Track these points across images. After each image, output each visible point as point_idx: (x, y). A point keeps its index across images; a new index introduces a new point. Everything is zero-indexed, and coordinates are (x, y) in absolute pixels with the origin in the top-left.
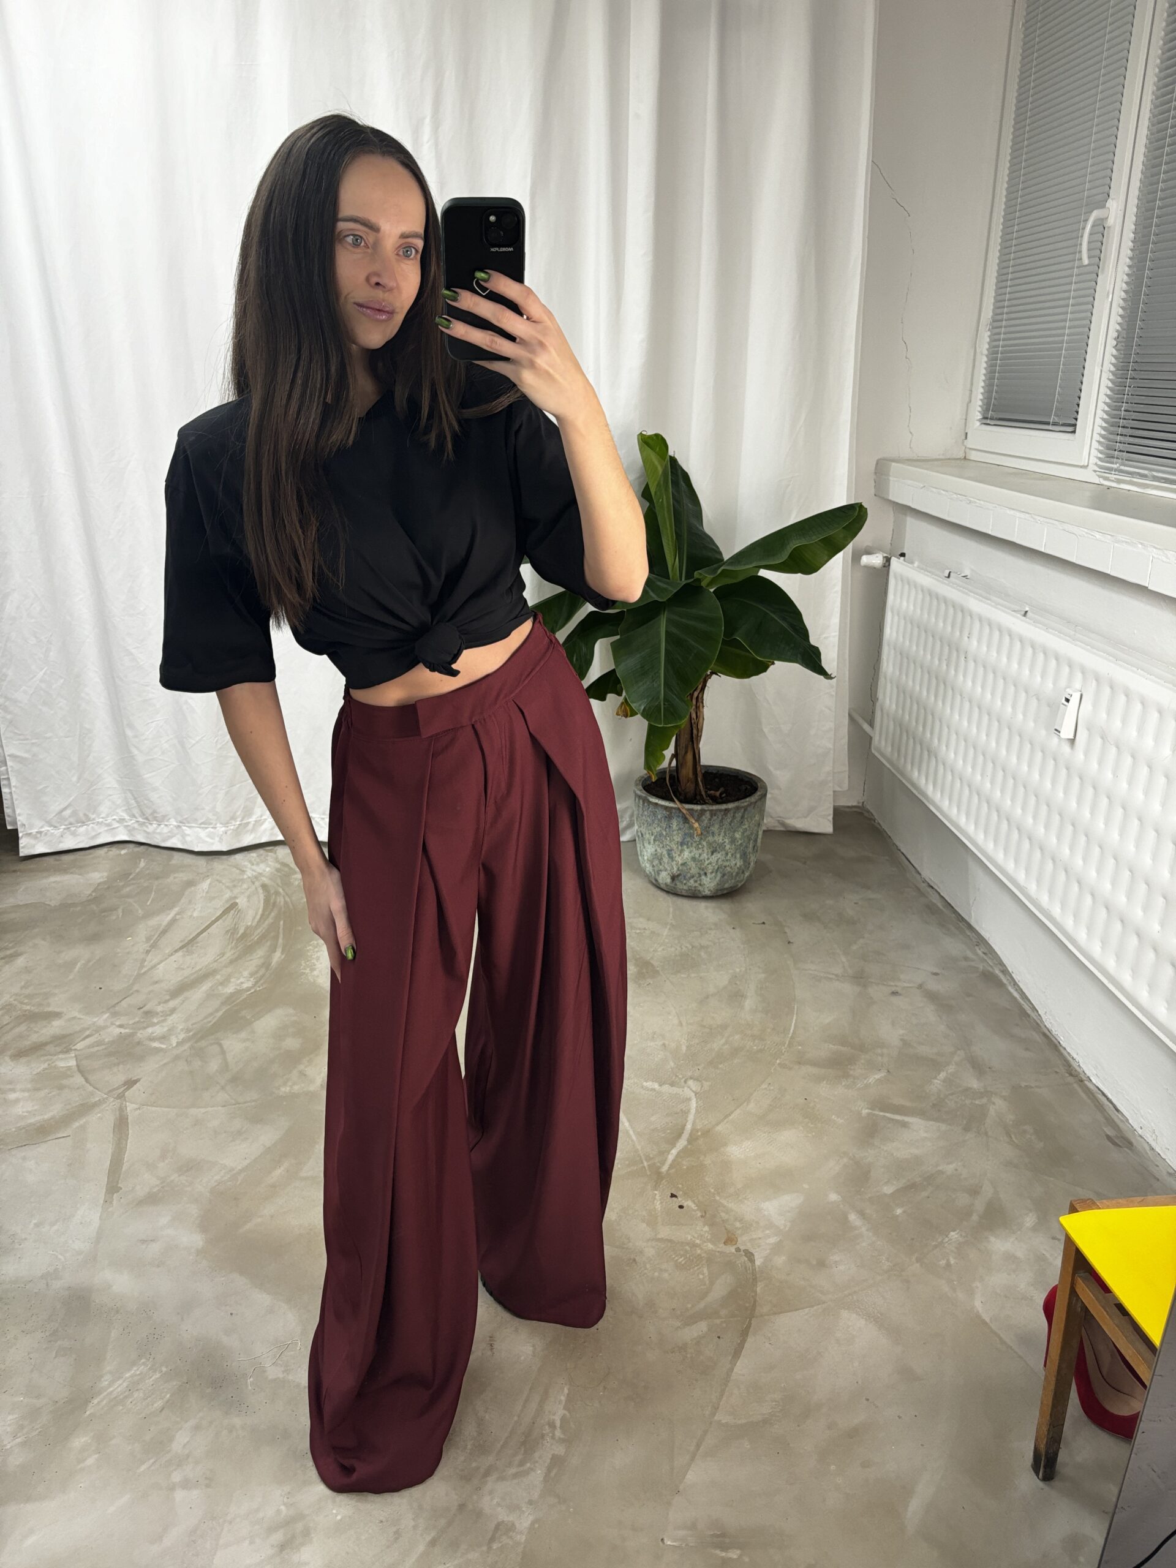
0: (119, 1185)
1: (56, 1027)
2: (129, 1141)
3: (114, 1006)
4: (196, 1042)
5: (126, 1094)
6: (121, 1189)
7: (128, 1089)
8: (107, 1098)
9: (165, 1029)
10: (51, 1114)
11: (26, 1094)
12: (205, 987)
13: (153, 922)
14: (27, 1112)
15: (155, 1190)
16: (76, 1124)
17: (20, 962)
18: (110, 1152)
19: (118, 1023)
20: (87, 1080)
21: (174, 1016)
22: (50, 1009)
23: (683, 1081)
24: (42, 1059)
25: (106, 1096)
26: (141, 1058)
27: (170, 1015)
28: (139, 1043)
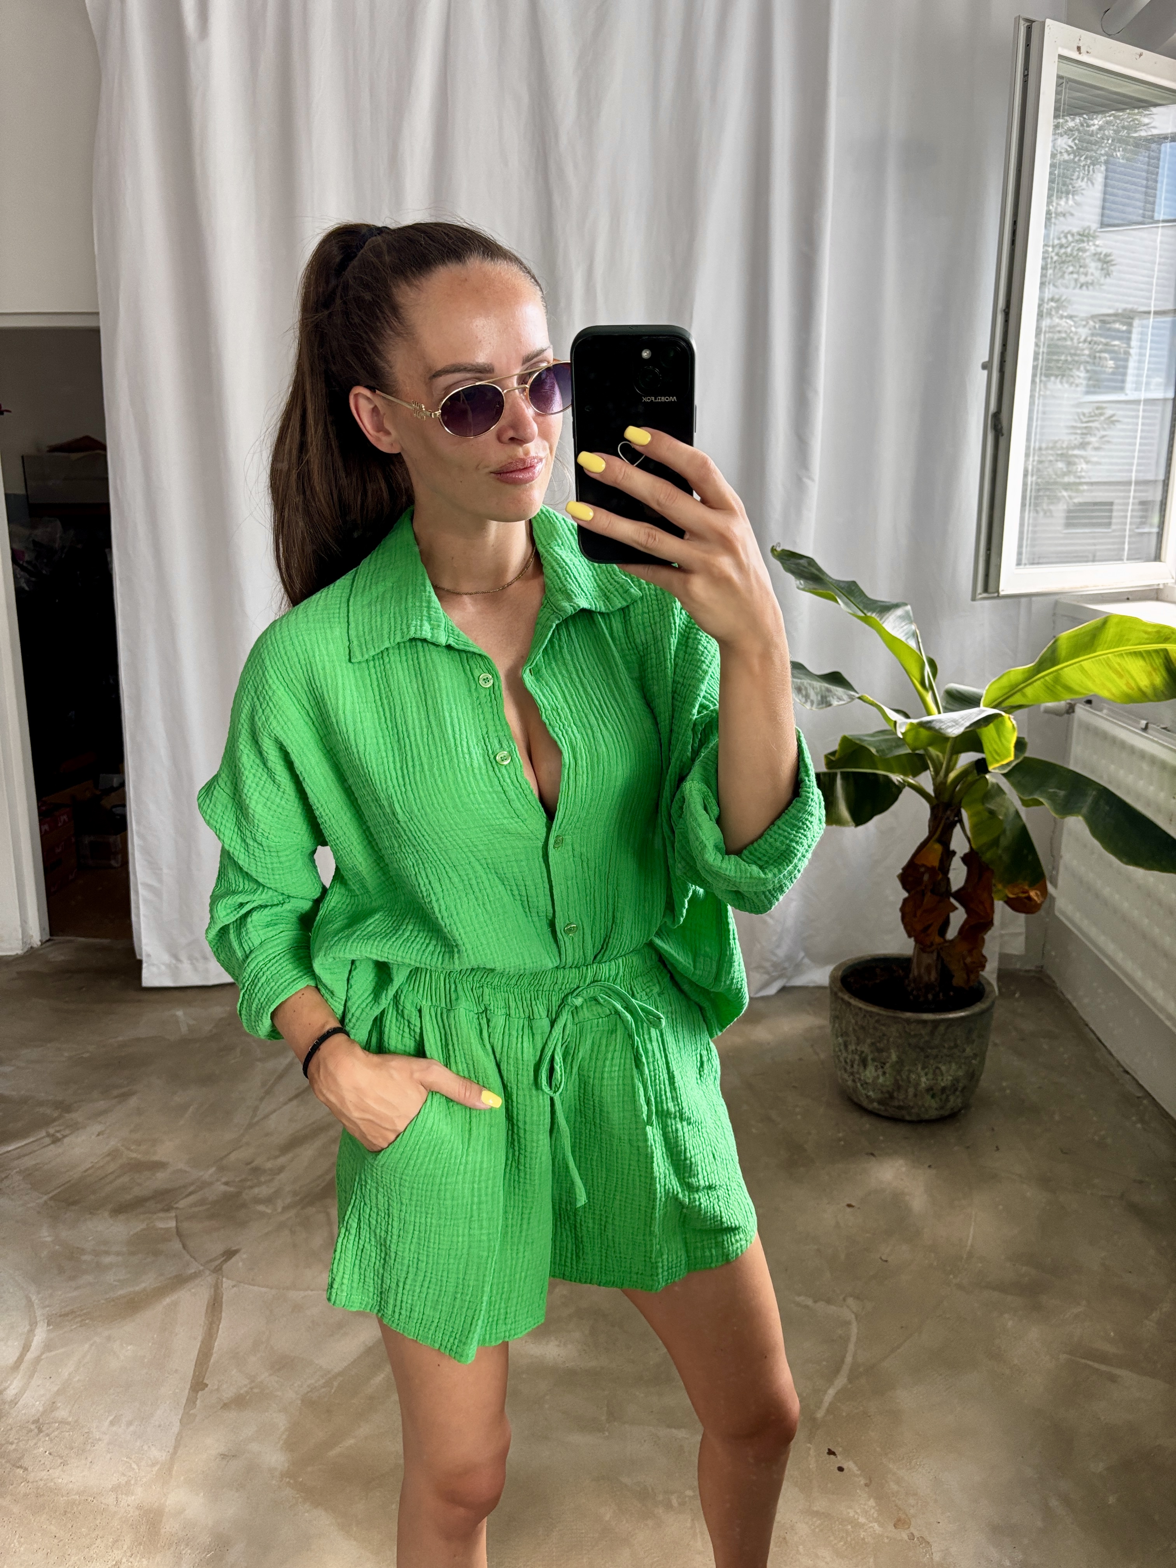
0: (205, 1381)
1: (160, 1180)
2: (221, 1326)
3: (222, 1159)
4: (303, 1208)
5: (224, 1267)
6: (206, 1385)
7: (226, 1261)
8: (203, 1270)
9: (273, 1190)
10: (143, 1285)
11: (120, 1258)
12: (319, 1143)
13: (270, 1065)
14: (119, 1281)
15: (242, 1392)
16: (167, 1300)
17: (133, 1101)
18: (200, 1338)
19: (224, 1180)
20: (184, 1246)
21: (282, 1175)
22: (156, 1158)
23: (841, 1297)
24: (142, 1217)
25: (201, 1268)
26: (243, 1224)
27: (278, 1174)
28: (244, 1205)
